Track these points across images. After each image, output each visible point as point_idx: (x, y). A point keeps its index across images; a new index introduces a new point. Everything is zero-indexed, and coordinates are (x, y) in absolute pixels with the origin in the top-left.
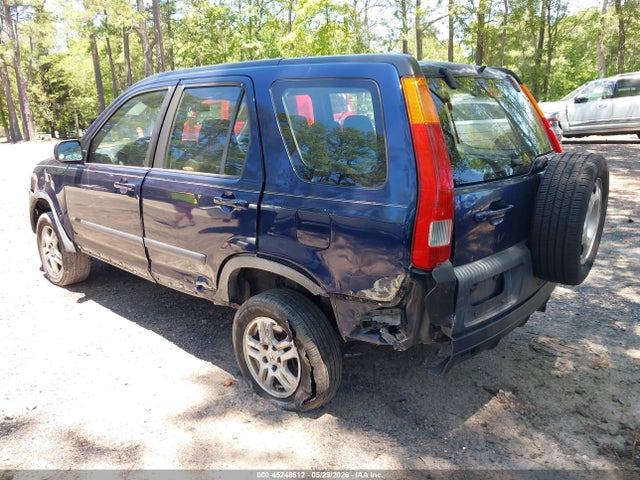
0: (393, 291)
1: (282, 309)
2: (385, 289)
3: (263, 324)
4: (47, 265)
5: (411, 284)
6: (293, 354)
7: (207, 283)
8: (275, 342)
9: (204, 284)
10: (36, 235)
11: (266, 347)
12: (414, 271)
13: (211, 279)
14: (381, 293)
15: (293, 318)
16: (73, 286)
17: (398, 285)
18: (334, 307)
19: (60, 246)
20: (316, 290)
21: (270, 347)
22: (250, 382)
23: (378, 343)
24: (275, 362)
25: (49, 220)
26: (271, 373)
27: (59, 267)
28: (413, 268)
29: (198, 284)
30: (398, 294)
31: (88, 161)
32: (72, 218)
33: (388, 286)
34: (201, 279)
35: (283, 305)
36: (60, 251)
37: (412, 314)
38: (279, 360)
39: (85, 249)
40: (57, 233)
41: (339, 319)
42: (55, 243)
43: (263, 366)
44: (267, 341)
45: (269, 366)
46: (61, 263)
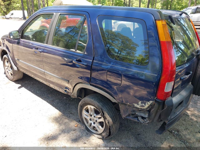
0: (147, 106)
1: (99, 104)
2: (143, 105)
3: (91, 108)
4: (7, 73)
5: (155, 104)
6: (102, 120)
7: (69, 90)
8: (95, 115)
9: (67, 90)
10: (2, 62)
11: (91, 116)
12: (157, 100)
13: (70, 89)
14: (141, 106)
15: (103, 108)
16: (17, 81)
17: (149, 104)
18: (120, 107)
19: (12, 67)
20: (113, 100)
21: (93, 116)
22: (84, 126)
23: (137, 121)
24: (95, 121)
25: (7, 58)
26: (93, 125)
27: (12, 74)
28: (156, 98)
29: (65, 89)
30: (148, 107)
31: (22, 38)
32: (16, 59)
33: (145, 104)
34: (66, 88)
35: (99, 103)
36: (11, 69)
37: (152, 114)
38: (96, 121)
39: (21, 70)
40: (10, 63)
41: (122, 111)
42: (10, 66)
43: (90, 122)
44: (92, 114)
45: (92, 122)
46: (12, 73)
